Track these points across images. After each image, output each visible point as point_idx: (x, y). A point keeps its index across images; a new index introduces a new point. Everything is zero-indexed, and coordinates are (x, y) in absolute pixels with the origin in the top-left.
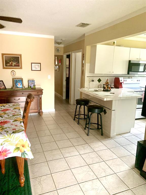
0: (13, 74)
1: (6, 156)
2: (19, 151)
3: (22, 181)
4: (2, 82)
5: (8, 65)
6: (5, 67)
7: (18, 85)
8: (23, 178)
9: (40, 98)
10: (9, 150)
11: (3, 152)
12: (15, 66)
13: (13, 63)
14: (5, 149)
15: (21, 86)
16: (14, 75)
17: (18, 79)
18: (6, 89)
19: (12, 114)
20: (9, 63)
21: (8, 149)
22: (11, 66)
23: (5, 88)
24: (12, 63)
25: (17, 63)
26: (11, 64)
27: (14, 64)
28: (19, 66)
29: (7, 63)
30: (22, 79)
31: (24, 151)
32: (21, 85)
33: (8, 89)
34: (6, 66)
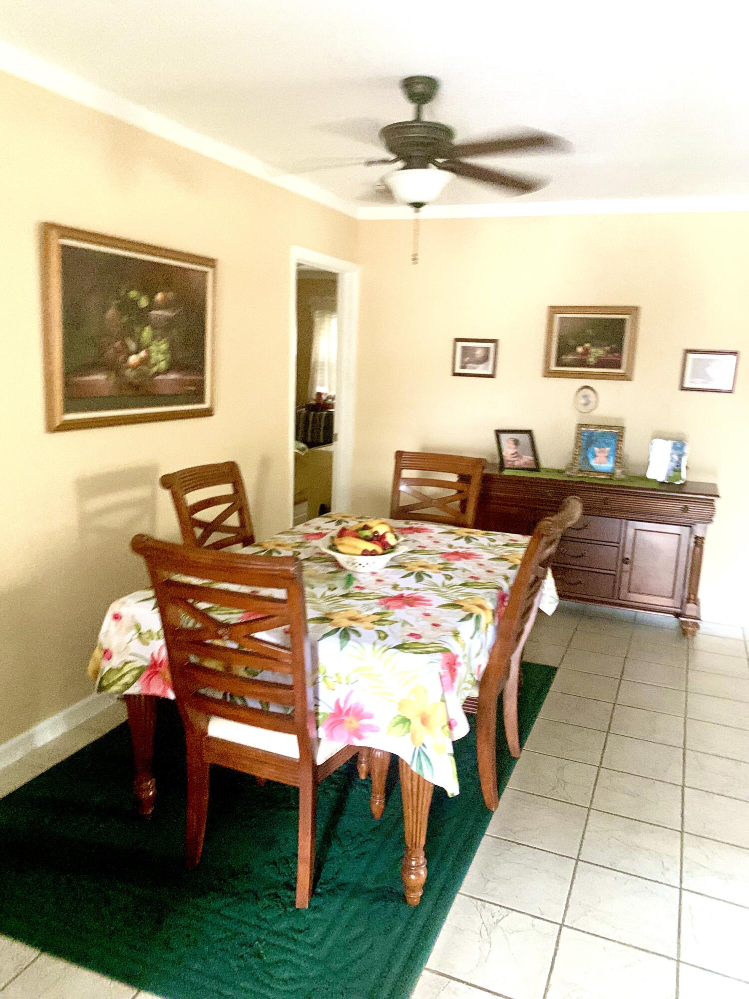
0: (583, 401)
1: (360, 738)
2: (409, 734)
3: (413, 877)
4: (526, 436)
5: (570, 357)
6: (554, 368)
7: (595, 456)
8: (418, 866)
9: (697, 538)
10: (370, 716)
11: (347, 713)
12: (600, 364)
13: (593, 350)
14: (357, 705)
15: (608, 466)
16: (590, 407)
17: (600, 427)
18: (537, 469)
19: (468, 574)
20: (573, 350)
21: (367, 710)
22: (583, 363)
23: (534, 467)
24: (586, 352)
25: (612, 352)
26: (582, 354)
27: (597, 352)
28: (619, 367)
29: (564, 348)
30: (623, 428)
31: (424, 745)
32: (612, 459)
33: (548, 471)
34: (558, 365)
